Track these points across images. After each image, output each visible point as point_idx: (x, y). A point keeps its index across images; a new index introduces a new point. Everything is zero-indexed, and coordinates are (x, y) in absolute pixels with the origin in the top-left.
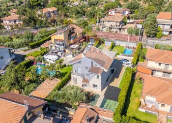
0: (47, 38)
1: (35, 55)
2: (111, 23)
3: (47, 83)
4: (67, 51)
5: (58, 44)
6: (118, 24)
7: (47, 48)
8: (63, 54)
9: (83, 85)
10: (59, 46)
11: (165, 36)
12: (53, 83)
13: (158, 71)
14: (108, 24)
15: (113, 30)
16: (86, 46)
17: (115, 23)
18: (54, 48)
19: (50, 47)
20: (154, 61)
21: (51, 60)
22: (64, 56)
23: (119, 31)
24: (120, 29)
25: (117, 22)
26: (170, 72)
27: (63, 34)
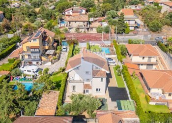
0: (10, 47)
1: (9, 69)
2: (78, 23)
3: (46, 98)
4: (43, 58)
5: (32, 52)
6: (86, 23)
7: (17, 58)
8: (40, 63)
9: (84, 92)
10: (34, 54)
11: (132, 31)
12: (52, 96)
13: (142, 65)
14: (75, 25)
15: (80, 30)
16: (61, 51)
17: (82, 23)
18: (26, 57)
19: (21, 57)
20: (138, 55)
21: (30, 71)
22: (41, 65)
23: (87, 30)
24: (88, 29)
25: (84, 22)
26: (152, 64)
27: (38, 40)
